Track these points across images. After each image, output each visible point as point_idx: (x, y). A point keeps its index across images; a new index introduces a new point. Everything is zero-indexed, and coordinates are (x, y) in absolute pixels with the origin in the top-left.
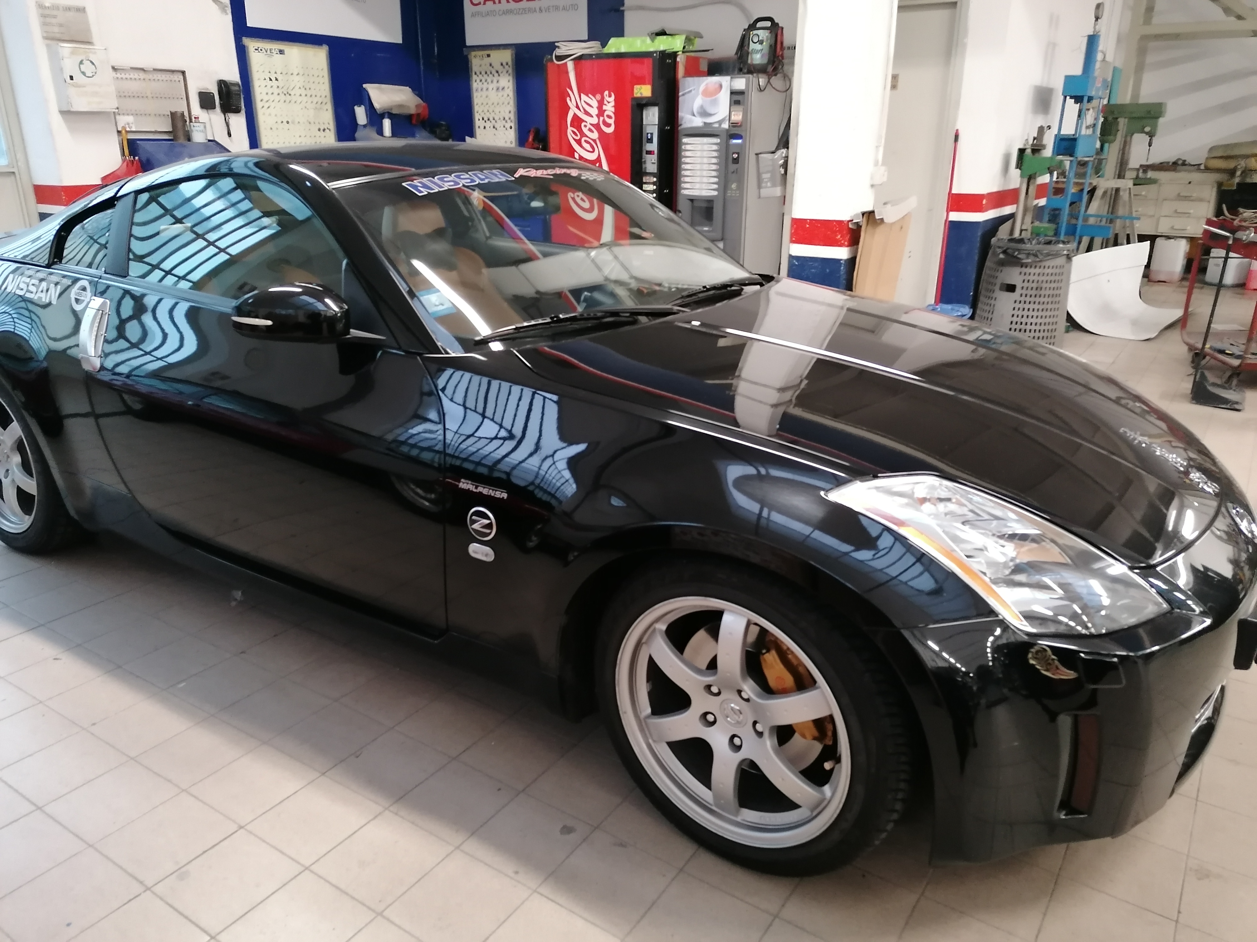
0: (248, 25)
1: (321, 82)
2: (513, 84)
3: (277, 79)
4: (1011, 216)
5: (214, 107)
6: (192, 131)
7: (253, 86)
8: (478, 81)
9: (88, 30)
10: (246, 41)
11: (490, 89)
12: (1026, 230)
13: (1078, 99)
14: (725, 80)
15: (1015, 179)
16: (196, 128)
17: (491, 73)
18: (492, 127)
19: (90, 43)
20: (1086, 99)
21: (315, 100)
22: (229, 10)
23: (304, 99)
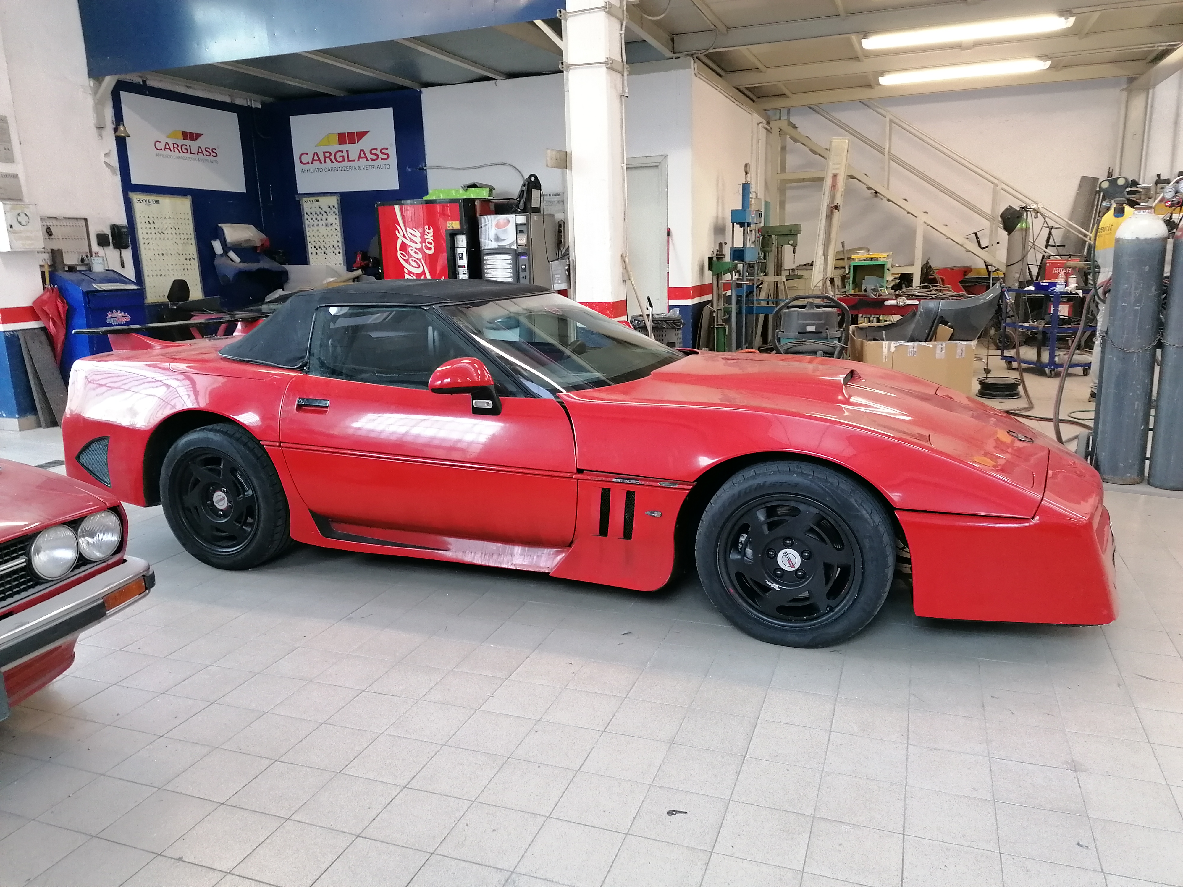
0: (133, 182)
1: (187, 224)
2: (340, 221)
3: (154, 223)
4: (710, 302)
5: (108, 245)
6: (93, 263)
7: (137, 228)
8: (309, 219)
9: (20, 191)
10: (131, 195)
11: (320, 225)
12: (721, 310)
13: (742, 225)
14: (511, 217)
15: (709, 278)
16: (95, 261)
17: (320, 213)
18: (323, 253)
19: (20, 200)
20: (746, 224)
21: (182, 236)
22: (118, 172)
23: (175, 236)
